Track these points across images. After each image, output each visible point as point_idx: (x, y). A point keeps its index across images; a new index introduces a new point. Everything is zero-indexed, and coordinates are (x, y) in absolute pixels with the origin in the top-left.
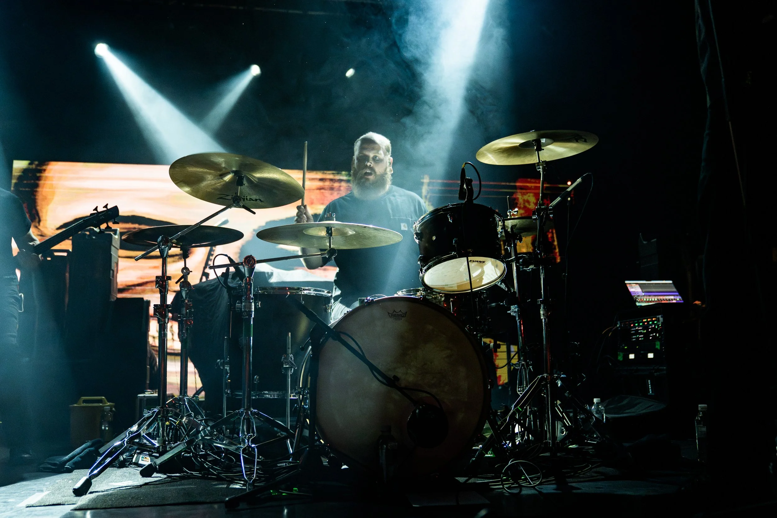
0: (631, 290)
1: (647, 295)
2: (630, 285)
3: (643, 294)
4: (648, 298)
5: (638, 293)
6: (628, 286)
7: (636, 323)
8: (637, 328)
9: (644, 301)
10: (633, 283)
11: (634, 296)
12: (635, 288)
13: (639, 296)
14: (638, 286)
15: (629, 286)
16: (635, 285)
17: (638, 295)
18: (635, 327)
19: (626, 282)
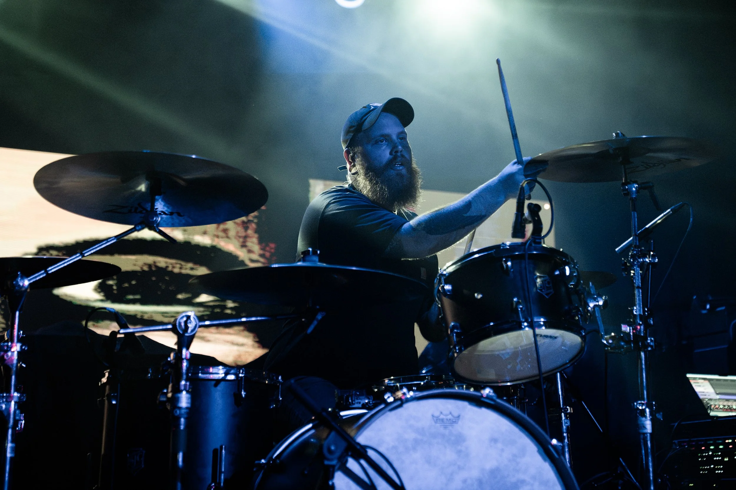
0: (697, 389)
1: (723, 399)
2: (695, 381)
3: (718, 397)
4: (726, 403)
5: (709, 395)
6: (692, 382)
7: (712, 445)
8: (710, 453)
9: (721, 408)
10: (700, 379)
11: (704, 399)
12: (703, 386)
13: (710, 400)
14: (707, 383)
15: (694, 383)
16: (703, 381)
17: (709, 397)
18: (708, 450)
19: (688, 375)
